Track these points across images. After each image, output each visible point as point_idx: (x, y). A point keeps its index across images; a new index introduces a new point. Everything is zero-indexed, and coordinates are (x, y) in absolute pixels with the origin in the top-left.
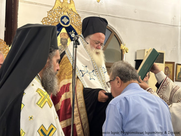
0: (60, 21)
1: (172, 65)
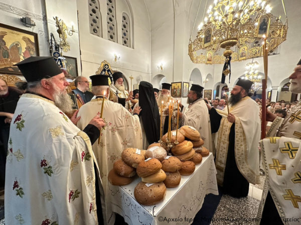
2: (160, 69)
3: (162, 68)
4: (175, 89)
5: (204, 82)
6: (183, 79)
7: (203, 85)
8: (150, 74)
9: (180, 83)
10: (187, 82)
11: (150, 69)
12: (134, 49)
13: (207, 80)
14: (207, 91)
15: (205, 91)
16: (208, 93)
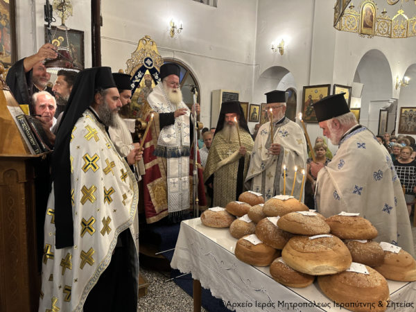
0: (143, 63)
1: (245, 106)
2: (278, 52)
3: (282, 51)
5: (397, 86)
6: (334, 77)
7: (396, 94)
8: (254, 67)
9: (327, 88)
10: (346, 85)
11: (254, 54)
12: (216, 7)
13: (407, 79)
14: (408, 110)
15: (404, 110)
16: (411, 117)
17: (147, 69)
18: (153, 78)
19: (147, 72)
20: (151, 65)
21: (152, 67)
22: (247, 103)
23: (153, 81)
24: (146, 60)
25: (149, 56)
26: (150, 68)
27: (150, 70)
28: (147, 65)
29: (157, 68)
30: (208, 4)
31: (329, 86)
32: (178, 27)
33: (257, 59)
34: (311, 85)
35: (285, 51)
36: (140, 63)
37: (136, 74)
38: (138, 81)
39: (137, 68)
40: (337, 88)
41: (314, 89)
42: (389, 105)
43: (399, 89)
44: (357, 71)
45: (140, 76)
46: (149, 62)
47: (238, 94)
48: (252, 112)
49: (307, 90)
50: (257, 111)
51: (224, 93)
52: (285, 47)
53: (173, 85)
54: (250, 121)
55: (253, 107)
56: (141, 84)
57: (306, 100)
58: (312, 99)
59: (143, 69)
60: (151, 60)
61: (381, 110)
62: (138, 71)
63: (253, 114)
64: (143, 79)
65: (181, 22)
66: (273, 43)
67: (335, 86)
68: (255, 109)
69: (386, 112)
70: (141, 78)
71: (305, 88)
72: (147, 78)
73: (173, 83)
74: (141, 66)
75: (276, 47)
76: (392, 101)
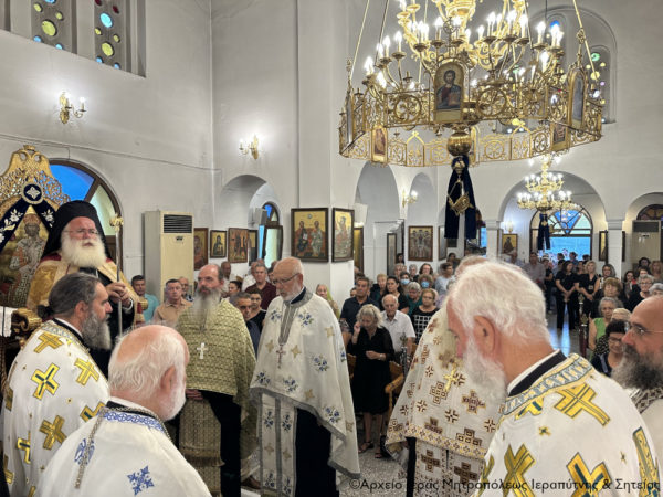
0: (22, 193)
1: (203, 232)
2: (250, 155)
4: (304, 230)
5: (404, 202)
6: (332, 198)
7: (404, 213)
8: (213, 172)
9: (323, 213)
10: (346, 207)
11: (211, 153)
12: (144, 76)
13: (415, 194)
14: (417, 230)
15: (412, 230)
16: (421, 239)
17: (29, 204)
18: (43, 220)
19: (30, 210)
20: (39, 197)
21: (40, 201)
22: (206, 229)
23: (41, 225)
24: (27, 188)
25: (32, 181)
26: (36, 203)
27: (34, 206)
28: (30, 198)
29: (49, 202)
30: (129, 70)
31: (326, 210)
32: (77, 108)
33: (216, 160)
34: (301, 207)
35: (260, 153)
36: (15, 193)
37: (8, 215)
38: (12, 228)
39: (9, 205)
40: (337, 213)
41: (307, 213)
42: (396, 226)
43: (406, 206)
44: (358, 189)
45: (14, 218)
46: (33, 193)
47: (190, 217)
48: (214, 242)
49: (297, 214)
50: (223, 241)
51: (166, 217)
52: (259, 149)
53: (81, 235)
54: (212, 257)
55: (215, 235)
56: (17, 233)
57: (296, 229)
58: (306, 227)
59: (21, 206)
60: (37, 188)
61: (388, 235)
62: (11, 209)
63: (216, 245)
64: (22, 224)
65: (82, 100)
66: (241, 141)
67: (334, 210)
68: (219, 237)
69: (393, 237)
70: (17, 223)
71: (294, 210)
72: (32, 222)
73: (83, 230)
74: (16, 200)
75: (245, 147)
76: (400, 222)
